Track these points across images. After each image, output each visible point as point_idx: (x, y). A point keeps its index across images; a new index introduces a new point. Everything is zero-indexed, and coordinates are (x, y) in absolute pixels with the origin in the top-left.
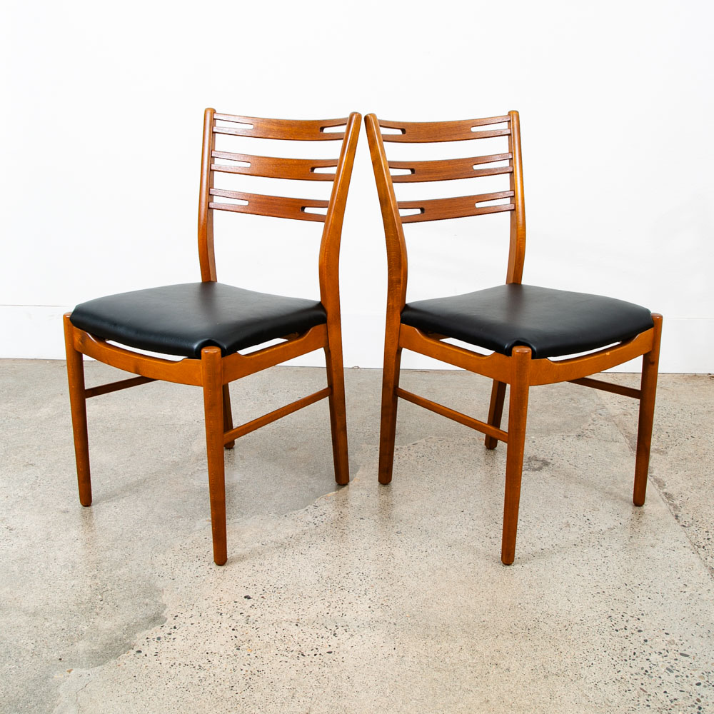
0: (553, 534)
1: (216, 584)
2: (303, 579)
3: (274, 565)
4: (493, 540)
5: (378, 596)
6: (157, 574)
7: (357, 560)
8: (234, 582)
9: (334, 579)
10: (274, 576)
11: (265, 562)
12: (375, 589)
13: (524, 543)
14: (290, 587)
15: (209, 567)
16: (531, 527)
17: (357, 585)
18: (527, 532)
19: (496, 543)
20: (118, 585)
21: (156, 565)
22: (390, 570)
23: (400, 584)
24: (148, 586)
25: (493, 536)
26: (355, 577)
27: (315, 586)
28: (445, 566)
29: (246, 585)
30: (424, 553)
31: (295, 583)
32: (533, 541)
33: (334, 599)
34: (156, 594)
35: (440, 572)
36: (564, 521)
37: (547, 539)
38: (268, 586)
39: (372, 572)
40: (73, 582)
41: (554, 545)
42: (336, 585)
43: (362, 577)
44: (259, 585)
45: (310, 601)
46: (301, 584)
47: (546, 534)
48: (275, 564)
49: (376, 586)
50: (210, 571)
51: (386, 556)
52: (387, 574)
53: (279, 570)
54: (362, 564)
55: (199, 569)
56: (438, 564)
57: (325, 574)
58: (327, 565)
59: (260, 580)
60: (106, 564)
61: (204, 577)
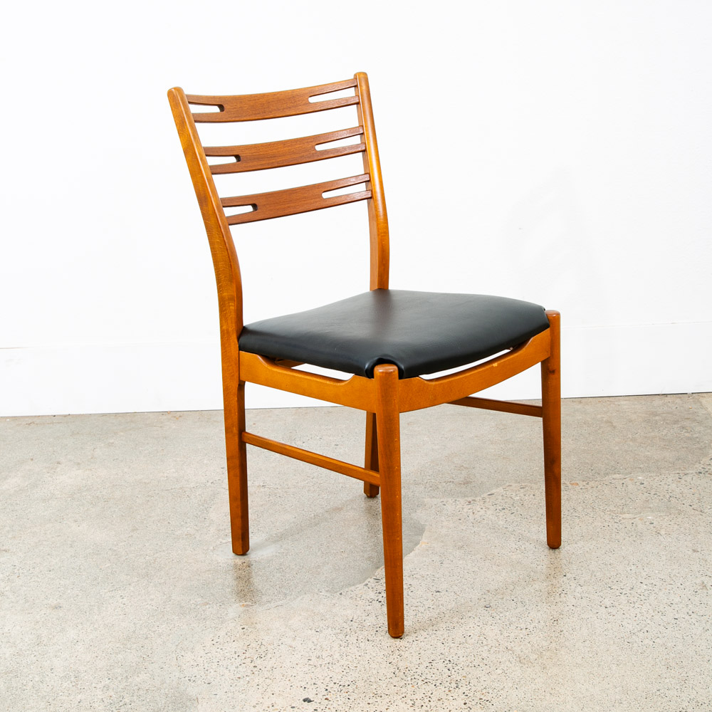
0: (687, 600)
1: (266, 686)
2: (375, 672)
3: (335, 657)
4: (610, 610)
5: (473, 689)
6: (187, 678)
7: (439, 644)
8: (288, 682)
9: (415, 670)
10: (337, 671)
11: (324, 653)
12: (468, 680)
13: (651, 611)
14: (360, 684)
15: (253, 664)
16: (656, 590)
17: (445, 676)
18: (652, 598)
19: (614, 613)
20: (139, 696)
21: (184, 667)
22: (485, 655)
23: (499, 671)
24: (178, 695)
25: (608, 604)
26: (441, 666)
27: (391, 680)
28: (554, 645)
29: (303, 684)
30: (524, 630)
31: (365, 678)
32: (661, 609)
33: (419, 696)
34: (188, 703)
35: (548, 654)
36: (698, 581)
37: (681, 606)
38: (331, 685)
39: (461, 659)
40: (79, 697)
41: (690, 613)
42: (418, 677)
43: (450, 666)
44: (319, 683)
45: (388, 700)
46: (373, 680)
47: (677, 600)
48: (337, 656)
49: (470, 676)
50: (255, 670)
51: (477, 638)
52: (480, 659)
53: (342, 662)
54: (447, 649)
55: (240, 668)
56: (545, 644)
57: (401, 665)
58: (403, 653)
59: (320, 677)
60: (119, 671)
61: (248, 679)
